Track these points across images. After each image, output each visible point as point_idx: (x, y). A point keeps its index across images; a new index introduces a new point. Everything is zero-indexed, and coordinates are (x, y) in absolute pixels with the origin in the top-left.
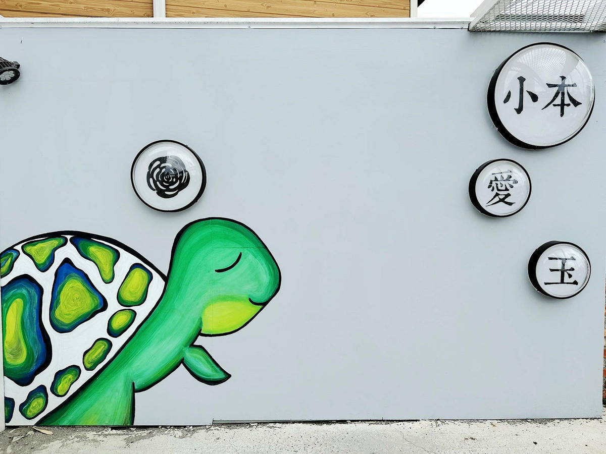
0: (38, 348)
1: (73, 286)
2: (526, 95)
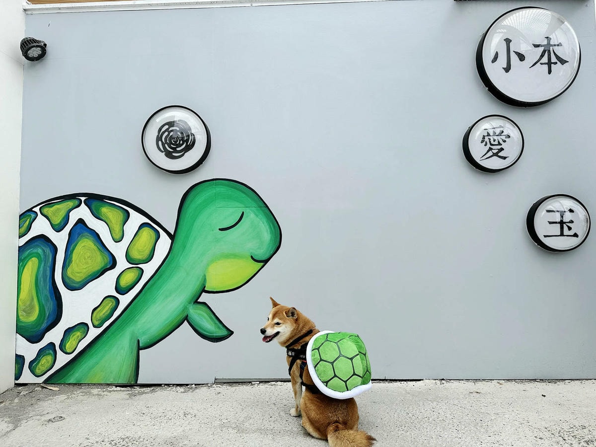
0: (50, 306)
1: (85, 245)
2: (513, 56)
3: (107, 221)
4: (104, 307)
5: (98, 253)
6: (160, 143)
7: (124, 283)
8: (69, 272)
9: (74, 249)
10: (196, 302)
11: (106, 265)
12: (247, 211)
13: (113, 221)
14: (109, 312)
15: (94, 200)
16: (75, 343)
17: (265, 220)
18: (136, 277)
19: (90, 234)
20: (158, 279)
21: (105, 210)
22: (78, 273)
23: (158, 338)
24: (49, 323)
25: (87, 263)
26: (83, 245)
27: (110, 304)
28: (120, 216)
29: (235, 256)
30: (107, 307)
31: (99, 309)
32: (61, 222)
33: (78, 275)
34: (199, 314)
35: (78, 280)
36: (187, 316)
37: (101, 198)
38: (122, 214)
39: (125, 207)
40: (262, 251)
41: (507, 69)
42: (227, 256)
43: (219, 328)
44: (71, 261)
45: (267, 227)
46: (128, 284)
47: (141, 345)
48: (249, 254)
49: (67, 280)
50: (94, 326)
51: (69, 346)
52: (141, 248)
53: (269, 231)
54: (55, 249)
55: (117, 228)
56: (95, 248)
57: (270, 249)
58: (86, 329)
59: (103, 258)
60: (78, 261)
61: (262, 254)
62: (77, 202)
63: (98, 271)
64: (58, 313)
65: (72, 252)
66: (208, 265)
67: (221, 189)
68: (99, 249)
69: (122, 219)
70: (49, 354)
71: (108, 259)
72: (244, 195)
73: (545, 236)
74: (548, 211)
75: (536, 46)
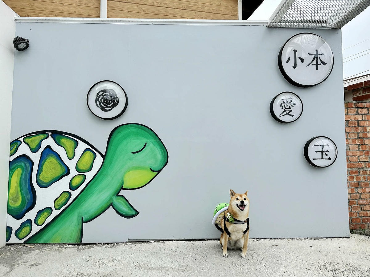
0: (29, 197)
1: (51, 161)
2: (298, 59)
3: (64, 147)
4: (62, 198)
5: (59, 166)
6: (98, 102)
7: (74, 183)
8: (41, 177)
9: (44, 163)
10: (118, 195)
11: (64, 173)
12: (148, 142)
13: (68, 147)
14: (64, 201)
15: (57, 135)
16: (43, 219)
17: (158, 147)
18: (82, 180)
19: (54, 154)
20: (95, 182)
21: (63, 140)
22: (46, 177)
23: (94, 216)
24: (28, 207)
25: (52, 172)
26: (49, 161)
27: (66, 196)
28: (72, 144)
29: (141, 168)
30: (64, 198)
31: (59, 199)
32: (36, 147)
33: (46, 179)
34: (119, 202)
35: (46, 182)
36: (112, 203)
37: (61, 133)
38: (73, 143)
39: (76, 139)
40: (157, 165)
41: (295, 67)
42: (136, 168)
43: (131, 210)
44: (42, 171)
45: (160, 151)
46: (77, 185)
47: (84, 220)
48: (149, 167)
49: (39, 182)
50: (56, 209)
51: (40, 221)
52: (85, 163)
53: (161, 154)
54: (32, 163)
55: (70, 151)
56: (57, 163)
57: (161, 164)
58: (51, 211)
59: (62, 169)
60: (46, 171)
61: (156, 167)
62: (46, 136)
63: (59, 176)
64: (33, 202)
65: (43, 165)
66: (125, 173)
67: (133, 129)
68: (59, 163)
69: (73, 146)
70: (28, 226)
71: (65, 169)
72: (147, 133)
73: (314, 159)
74: (315, 145)
75: (310, 55)
